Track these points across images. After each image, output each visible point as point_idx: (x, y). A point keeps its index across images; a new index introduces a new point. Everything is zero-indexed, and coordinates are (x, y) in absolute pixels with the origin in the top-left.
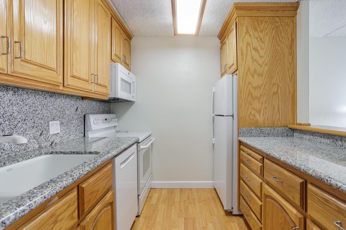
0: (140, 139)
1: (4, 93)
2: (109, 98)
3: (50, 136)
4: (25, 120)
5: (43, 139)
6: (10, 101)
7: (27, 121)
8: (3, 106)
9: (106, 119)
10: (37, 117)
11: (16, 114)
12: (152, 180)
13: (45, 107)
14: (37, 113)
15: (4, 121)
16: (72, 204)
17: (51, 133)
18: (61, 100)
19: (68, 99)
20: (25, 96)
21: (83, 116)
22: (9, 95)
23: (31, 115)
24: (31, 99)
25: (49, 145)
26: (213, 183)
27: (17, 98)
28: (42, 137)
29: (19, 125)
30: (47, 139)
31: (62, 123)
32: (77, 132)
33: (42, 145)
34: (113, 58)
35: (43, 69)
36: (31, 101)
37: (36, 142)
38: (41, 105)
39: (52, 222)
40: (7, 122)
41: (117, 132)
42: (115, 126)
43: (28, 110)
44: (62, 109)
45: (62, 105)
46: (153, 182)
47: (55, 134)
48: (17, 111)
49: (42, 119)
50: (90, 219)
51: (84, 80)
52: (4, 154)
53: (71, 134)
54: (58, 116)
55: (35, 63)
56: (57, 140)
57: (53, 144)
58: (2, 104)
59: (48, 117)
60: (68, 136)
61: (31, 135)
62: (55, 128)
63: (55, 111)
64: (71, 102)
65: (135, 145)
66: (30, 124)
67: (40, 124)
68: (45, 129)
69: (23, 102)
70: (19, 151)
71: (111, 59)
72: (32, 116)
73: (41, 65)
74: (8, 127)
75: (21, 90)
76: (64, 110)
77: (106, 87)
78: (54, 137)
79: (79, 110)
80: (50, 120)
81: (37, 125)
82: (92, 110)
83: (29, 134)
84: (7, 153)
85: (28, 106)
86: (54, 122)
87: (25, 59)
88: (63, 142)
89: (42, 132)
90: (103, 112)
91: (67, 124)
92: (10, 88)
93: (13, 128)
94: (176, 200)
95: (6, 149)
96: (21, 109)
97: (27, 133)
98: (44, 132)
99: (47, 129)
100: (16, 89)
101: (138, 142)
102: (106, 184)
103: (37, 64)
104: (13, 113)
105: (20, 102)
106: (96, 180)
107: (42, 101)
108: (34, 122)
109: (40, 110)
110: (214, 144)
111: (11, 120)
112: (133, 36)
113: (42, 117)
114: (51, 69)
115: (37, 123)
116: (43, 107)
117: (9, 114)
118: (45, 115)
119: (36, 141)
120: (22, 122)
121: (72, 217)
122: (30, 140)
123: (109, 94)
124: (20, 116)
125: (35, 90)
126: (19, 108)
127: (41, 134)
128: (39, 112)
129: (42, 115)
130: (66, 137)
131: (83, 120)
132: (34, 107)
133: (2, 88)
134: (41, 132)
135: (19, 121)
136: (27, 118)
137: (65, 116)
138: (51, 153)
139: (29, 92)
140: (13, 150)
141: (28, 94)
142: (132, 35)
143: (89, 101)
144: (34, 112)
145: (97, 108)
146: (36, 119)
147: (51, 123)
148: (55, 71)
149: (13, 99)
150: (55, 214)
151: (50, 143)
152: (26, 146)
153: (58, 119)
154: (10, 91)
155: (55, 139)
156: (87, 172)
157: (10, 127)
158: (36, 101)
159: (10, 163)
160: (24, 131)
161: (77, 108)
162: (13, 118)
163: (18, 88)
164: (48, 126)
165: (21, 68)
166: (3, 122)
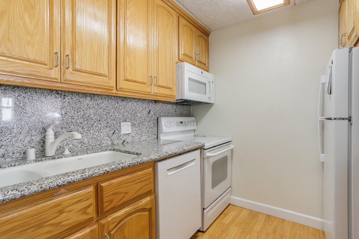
0: (205, 145)
1: (83, 99)
2: (176, 100)
3: (122, 136)
4: (99, 121)
5: (116, 137)
6: (88, 105)
7: (101, 121)
8: (83, 110)
9: (181, 122)
10: (110, 119)
11: (92, 115)
12: (231, 195)
13: (117, 110)
14: (110, 115)
15: (84, 120)
16: (85, 200)
17: (123, 133)
18: (133, 104)
19: (140, 102)
20: (100, 101)
21: (156, 118)
22: (87, 100)
23: (105, 116)
24: (105, 103)
25: (120, 143)
26: (322, 223)
27: (93, 103)
28: (115, 135)
29: (95, 124)
30: (119, 138)
31: (133, 125)
32: (149, 133)
33: (115, 142)
34: (180, 58)
35: (94, 76)
36: (105, 105)
37: (109, 140)
38: (114, 108)
39: (56, 211)
40: (86, 122)
41: (195, 136)
42: (194, 130)
43: (102, 112)
44: (134, 111)
45: (134, 108)
46: (232, 197)
47: (127, 134)
48: (93, 113)
49: (114, 120)
50: (112, 219)
51: (140, 83)
52: (83, 146)
53: (143, 134)
54: (129, 118)
55: (85, 71)
56: (129, 139)
57: (124, 143)
58: (82, 107)
59: (120, 119)
60: (139, 136)
61: (105, 133)
62: (126, 128)
63: (126, 114)
64: (143, 105)
65: (199, 151)
66: (104, 124)
67: (113, 125)
68: (117, 129)
69: (98, 106)
70: (95, 145)
71: (179, 60)
72: (106, 118)
73: (92, 72)
74: (87, 126)
75: (96, 96)
76: (136, 113)
77: (170, 88)
78: (125, 137)
79: (152, 112)
80: (121, 121)
81: (110, 125)
82: (166, 113)
83: (103, 132)
84: (86, 146)
85: (102, 109)
86: (126, 123)
87: (76, 69)
88: (135, 142)
89: (115, 131)
90: (181, 115)
91: (139, 126)
92: (88, 95)
93: (90, 127)
94: (255, 228)
95: (85, 142)
96: (97, 111)
97: (101, 131)
98: (116, 132)
99: (119, 129)
100: (92, 96)
101: (204, 148)
102: (141, 188)
103: (88, 72)
104: (90, 114)
105: (95, 106)
106: (123, 182)
107: (115, 105)
108: (107, 123)
109: (113, 112)
110: (323, 163)
111: (89, 120)
112: (211, 31)
113: (114, 118)
114: (102, 75)
115: (110, 124)
116: (116, 109)
117: (87, 115)
118: (117, 117)
119: (109, 138)
120: (98, 122)
121: (85, 211)
122: (104, 138)
123: (175, 96)
124: (95, 117)
125: (108, 96)
126: (95, 111)
127: (114, 133)
128: (112, 114)
129: (114, 117)
130: (138, 137)
131: (156, 122)
132: (107, 110)
133: (82, 95)
134: (113, 131)
135: (95, 122)
136: (101, 119)
137: (136, 118)
138: (113, 150)
139: (103, 98)
140: (90, 144)
141: (102, 99)
142: (209, 30)
143: (163, 104)
144: (107, 114)
145: (173, 111)
146: (109, 120)
147: (122, 124)
148: (106, 77)
149: (90, 103)
150: (61, 205)
151: (122, 142)
152: (100, 142)
153: (129, 120)
154: (88, 98)
155: (126, 138)
156: (104, 171)
157: (88, 125)
158: (109, 105)
159: (81, 154)
160: (99, 129)
161: (150, 110)
162: (90, 119)
163: (94, 94)
164: (120, 126)
165: (72, 77)
166: (83, 122)
